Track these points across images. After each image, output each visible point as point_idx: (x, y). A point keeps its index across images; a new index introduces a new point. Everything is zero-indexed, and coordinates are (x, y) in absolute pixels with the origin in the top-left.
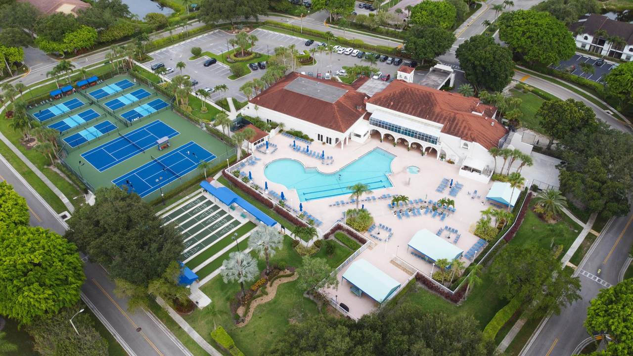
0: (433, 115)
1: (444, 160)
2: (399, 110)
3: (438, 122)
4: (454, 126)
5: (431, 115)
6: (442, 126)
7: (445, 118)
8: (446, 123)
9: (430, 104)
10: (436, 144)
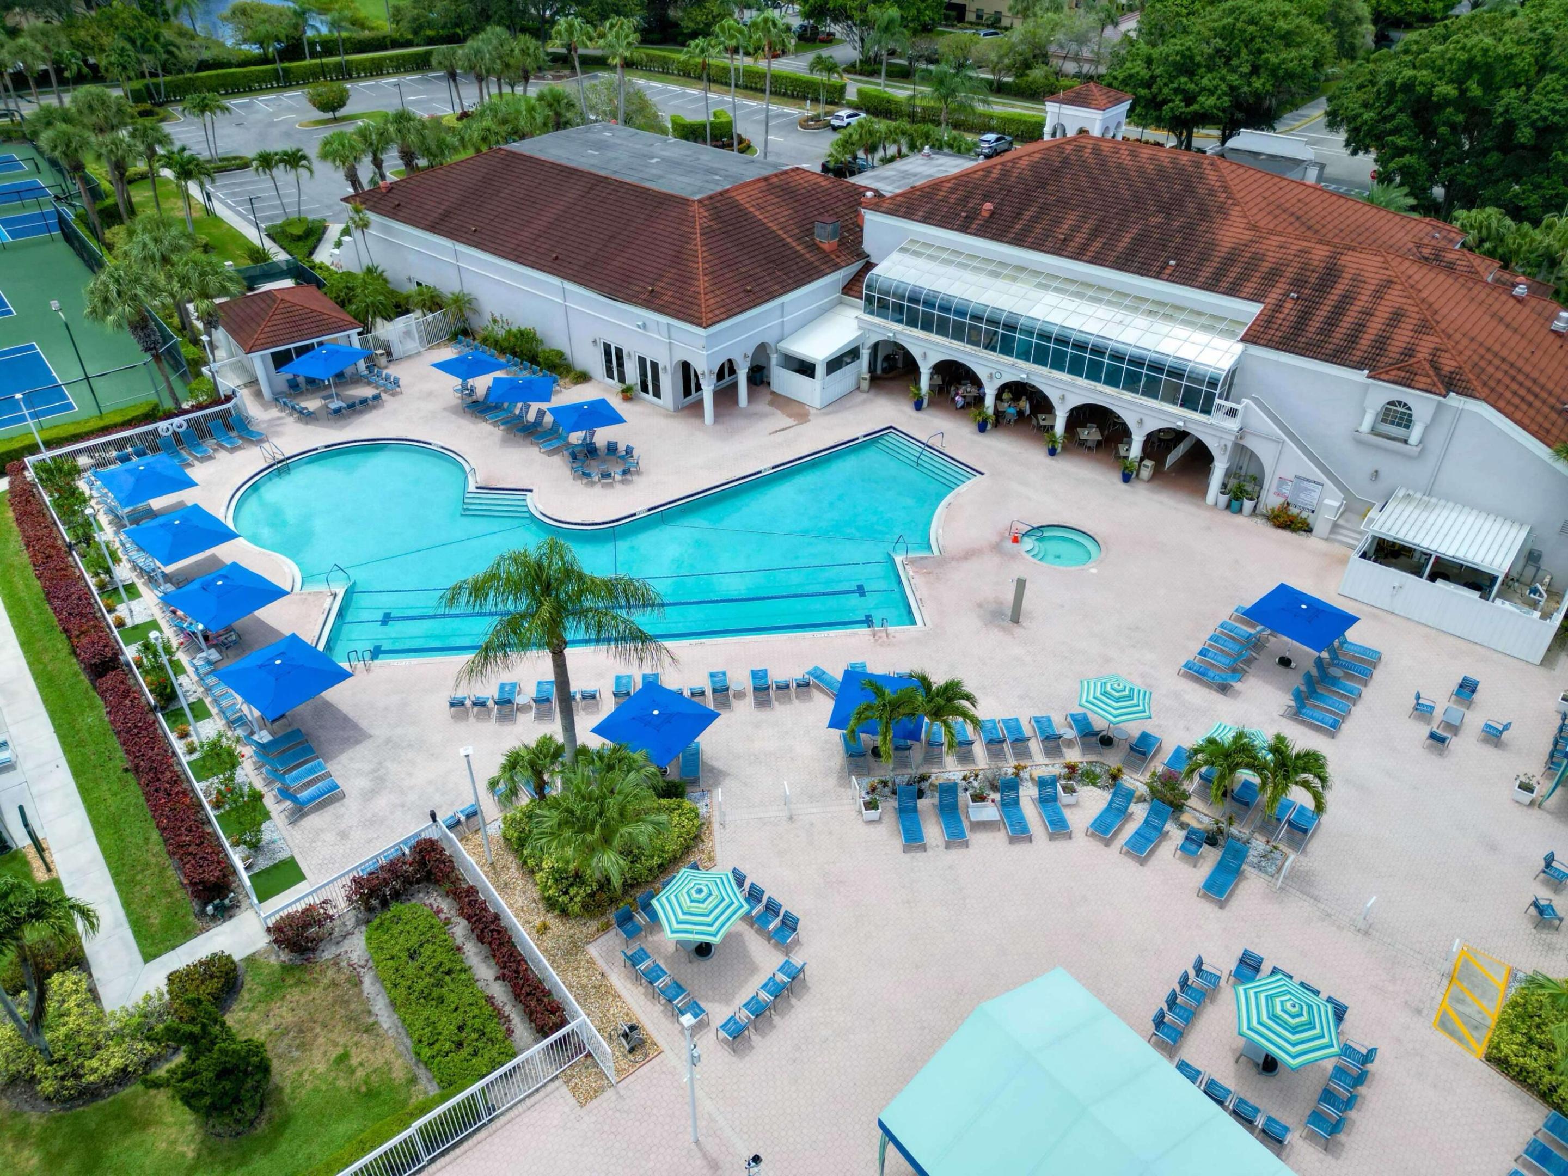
0: (1204, 257)
1: (1248, 505)
2: (1018, 241)
3: (1232, 291)
4: (1324, 311)
5: (1191, 258)
6: (1251, 310)
7: (1271, 277)
8: (1275, 295)
9: (1191, 207)
10: (1207, 411)
